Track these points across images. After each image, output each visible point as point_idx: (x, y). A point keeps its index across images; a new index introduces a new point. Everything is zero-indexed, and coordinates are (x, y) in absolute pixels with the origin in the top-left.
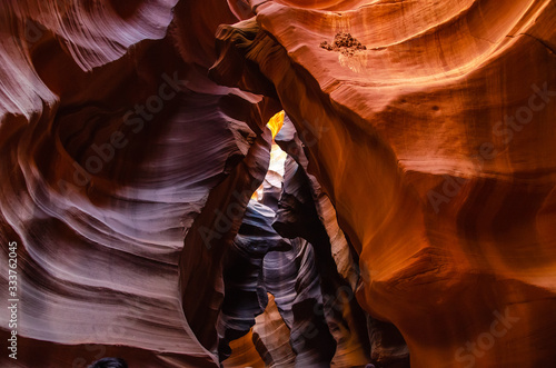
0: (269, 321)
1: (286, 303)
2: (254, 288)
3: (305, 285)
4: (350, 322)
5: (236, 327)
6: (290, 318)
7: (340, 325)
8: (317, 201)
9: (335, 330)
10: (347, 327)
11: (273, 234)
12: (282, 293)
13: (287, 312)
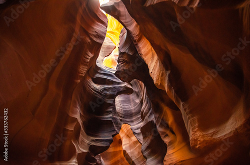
0: (131, 142)
1: (138, 129)
2: (110, 117)
3: (146, 114)
4: (174, 128)
5: (99, 144)
6: (141, 137)
7: (168, 132)
8: (137, 45)
9: (165, 137)
10: (173, 133)
11: (119, 83)
12: (135, 123)
13: (138, 134)
